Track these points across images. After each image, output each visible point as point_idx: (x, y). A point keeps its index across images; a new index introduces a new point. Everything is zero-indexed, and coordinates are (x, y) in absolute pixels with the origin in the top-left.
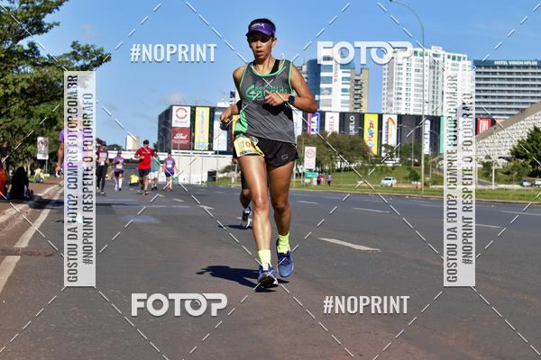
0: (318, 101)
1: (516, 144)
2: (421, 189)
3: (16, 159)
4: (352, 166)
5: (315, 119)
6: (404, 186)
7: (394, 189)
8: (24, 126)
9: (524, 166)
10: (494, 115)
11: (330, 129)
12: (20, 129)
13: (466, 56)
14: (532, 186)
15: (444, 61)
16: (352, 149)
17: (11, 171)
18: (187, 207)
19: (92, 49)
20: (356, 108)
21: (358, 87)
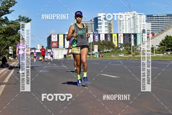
0: (98, 30)
1: (161, 41)
2: (132, 57)
3: (3, 54)
4: (110, 51)
5: (97, 36)
6: (126, 56)
7: (123, 57)
8: (5, 43)
9: (164, 48)
10: (154, 32)
11: (102, 39)
12: (3, 44)
13: (144, 14)
14: (167, 54)
15: (137, 16)
16: (109, 45)
17: (1, 58)
18: (57, 66)
19: (25, 18)
20: (110, 32)
21: (110, 25)
